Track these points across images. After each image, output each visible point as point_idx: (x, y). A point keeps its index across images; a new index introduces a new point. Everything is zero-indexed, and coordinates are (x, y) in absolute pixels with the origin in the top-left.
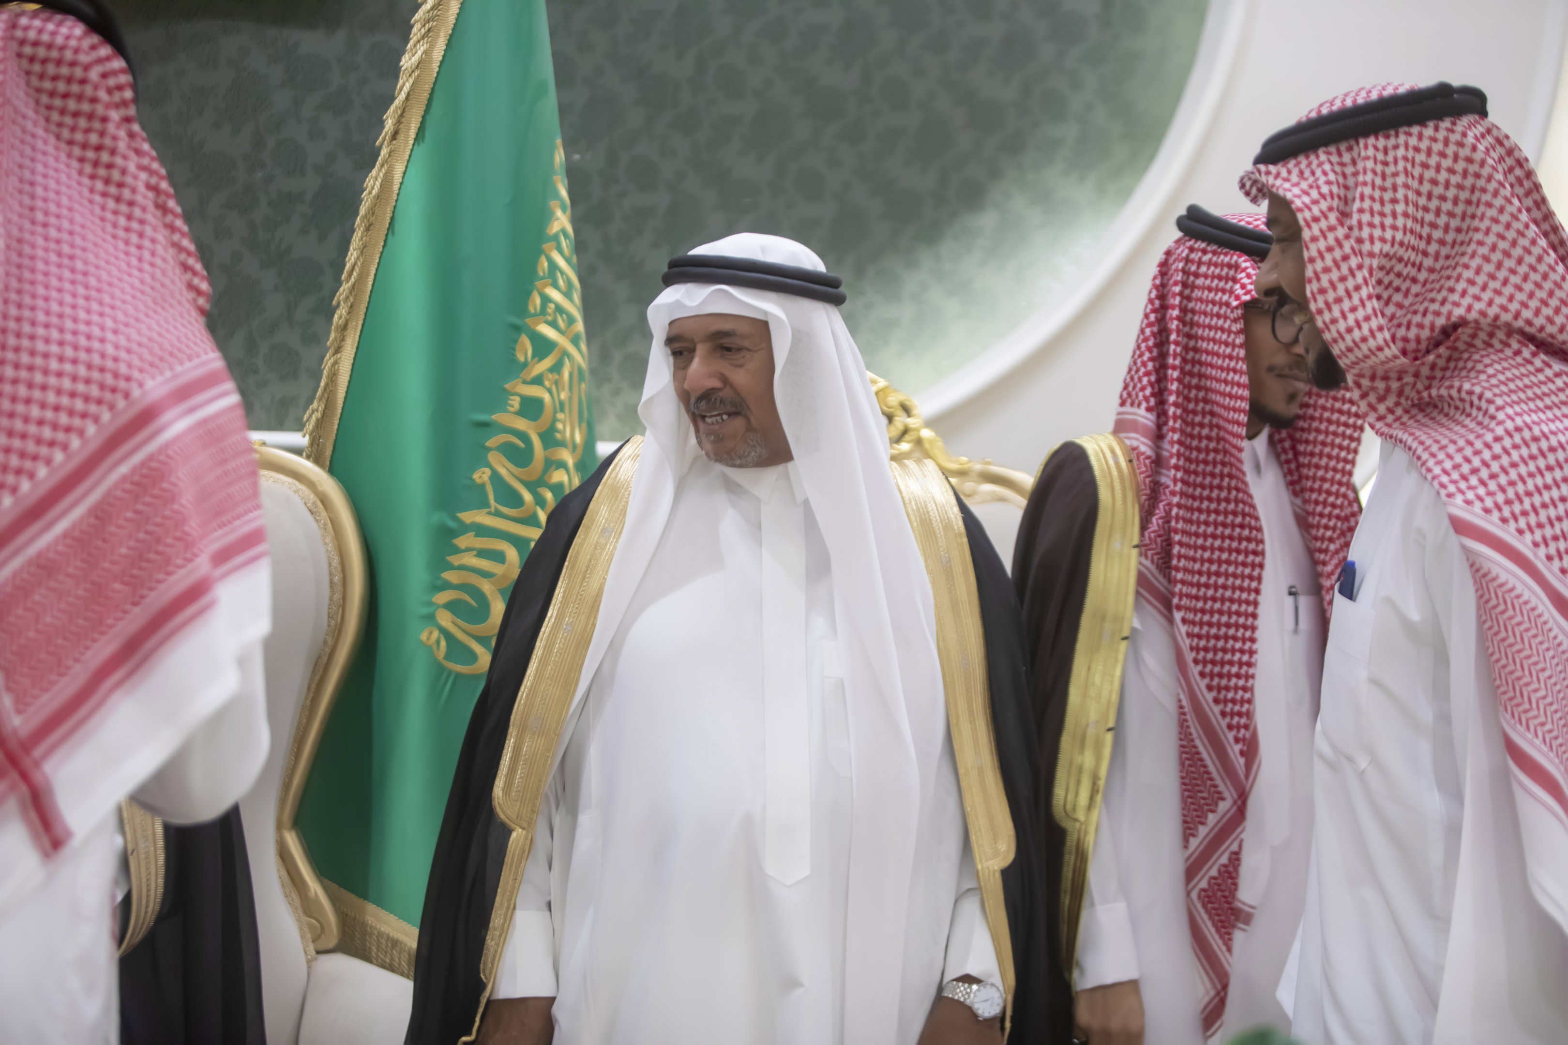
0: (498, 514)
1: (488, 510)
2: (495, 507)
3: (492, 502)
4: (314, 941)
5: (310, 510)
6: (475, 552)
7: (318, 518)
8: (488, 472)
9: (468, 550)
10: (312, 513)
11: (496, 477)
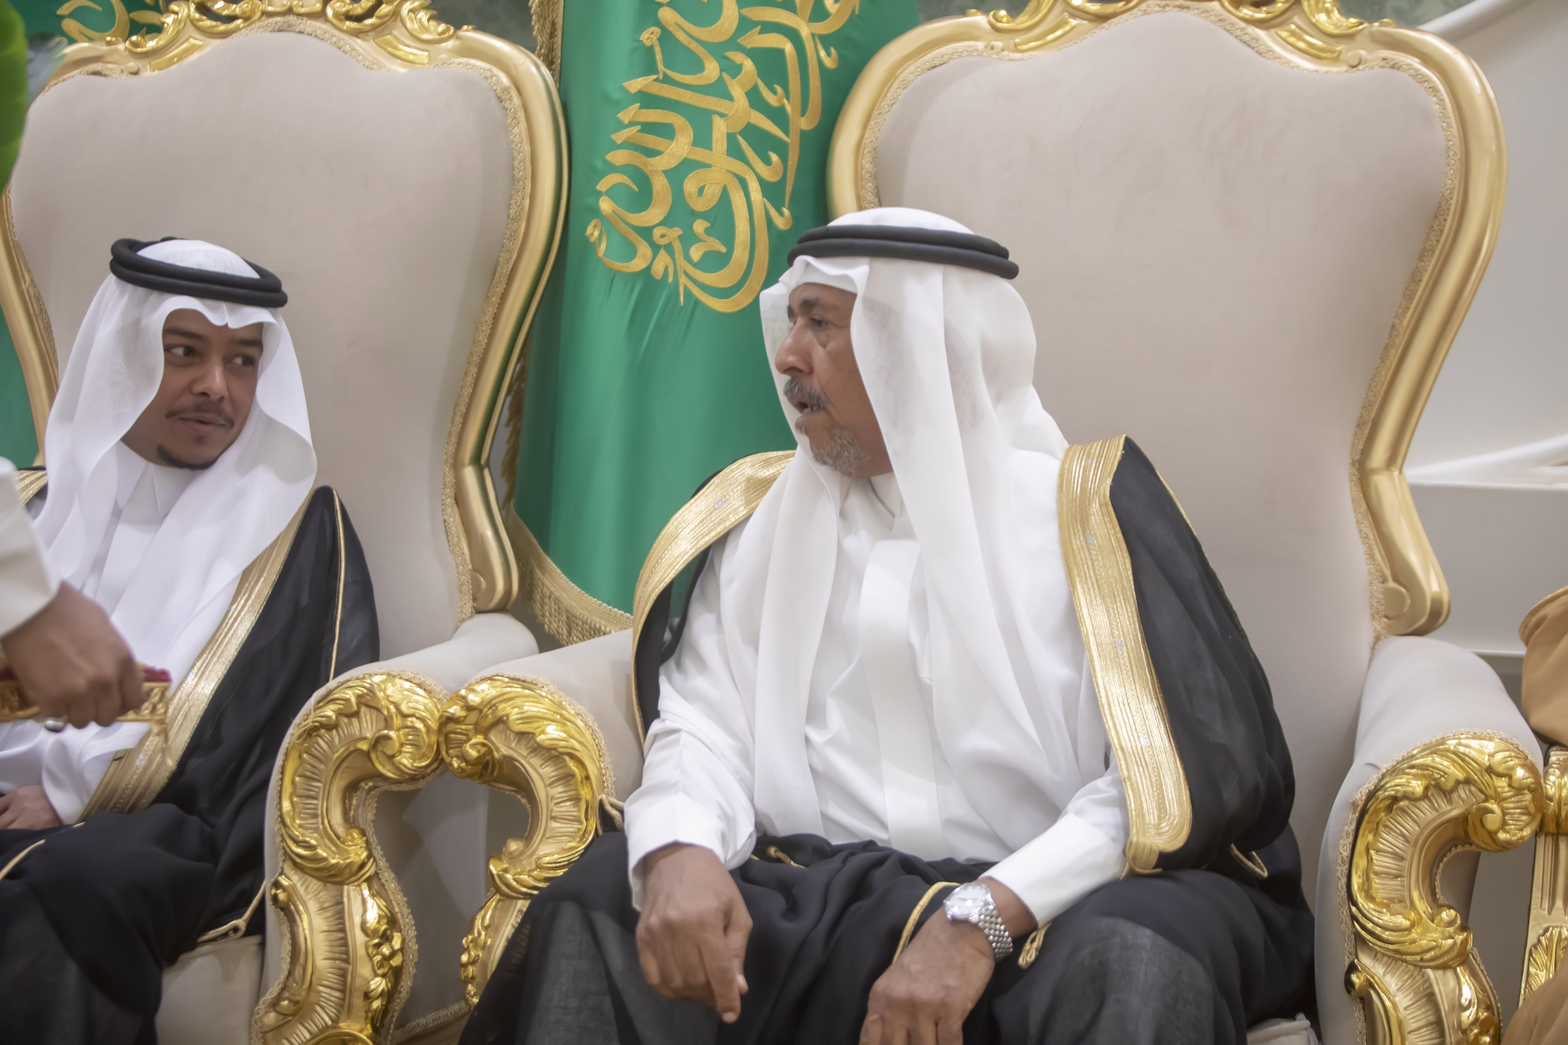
0: (667, 80)
1: (655, 77)
2: (664, 74)
3: (661, 67)
4: (474, 599)
5: (499, 98)
6: (639, 127)
7: (507, 106)
8: (657, 30)
9: (632, 124)
10: (500, 100)
11: (666, 37)
